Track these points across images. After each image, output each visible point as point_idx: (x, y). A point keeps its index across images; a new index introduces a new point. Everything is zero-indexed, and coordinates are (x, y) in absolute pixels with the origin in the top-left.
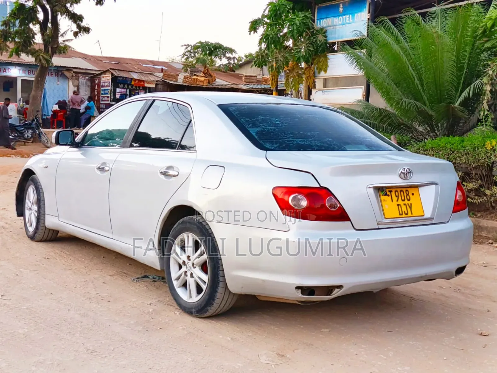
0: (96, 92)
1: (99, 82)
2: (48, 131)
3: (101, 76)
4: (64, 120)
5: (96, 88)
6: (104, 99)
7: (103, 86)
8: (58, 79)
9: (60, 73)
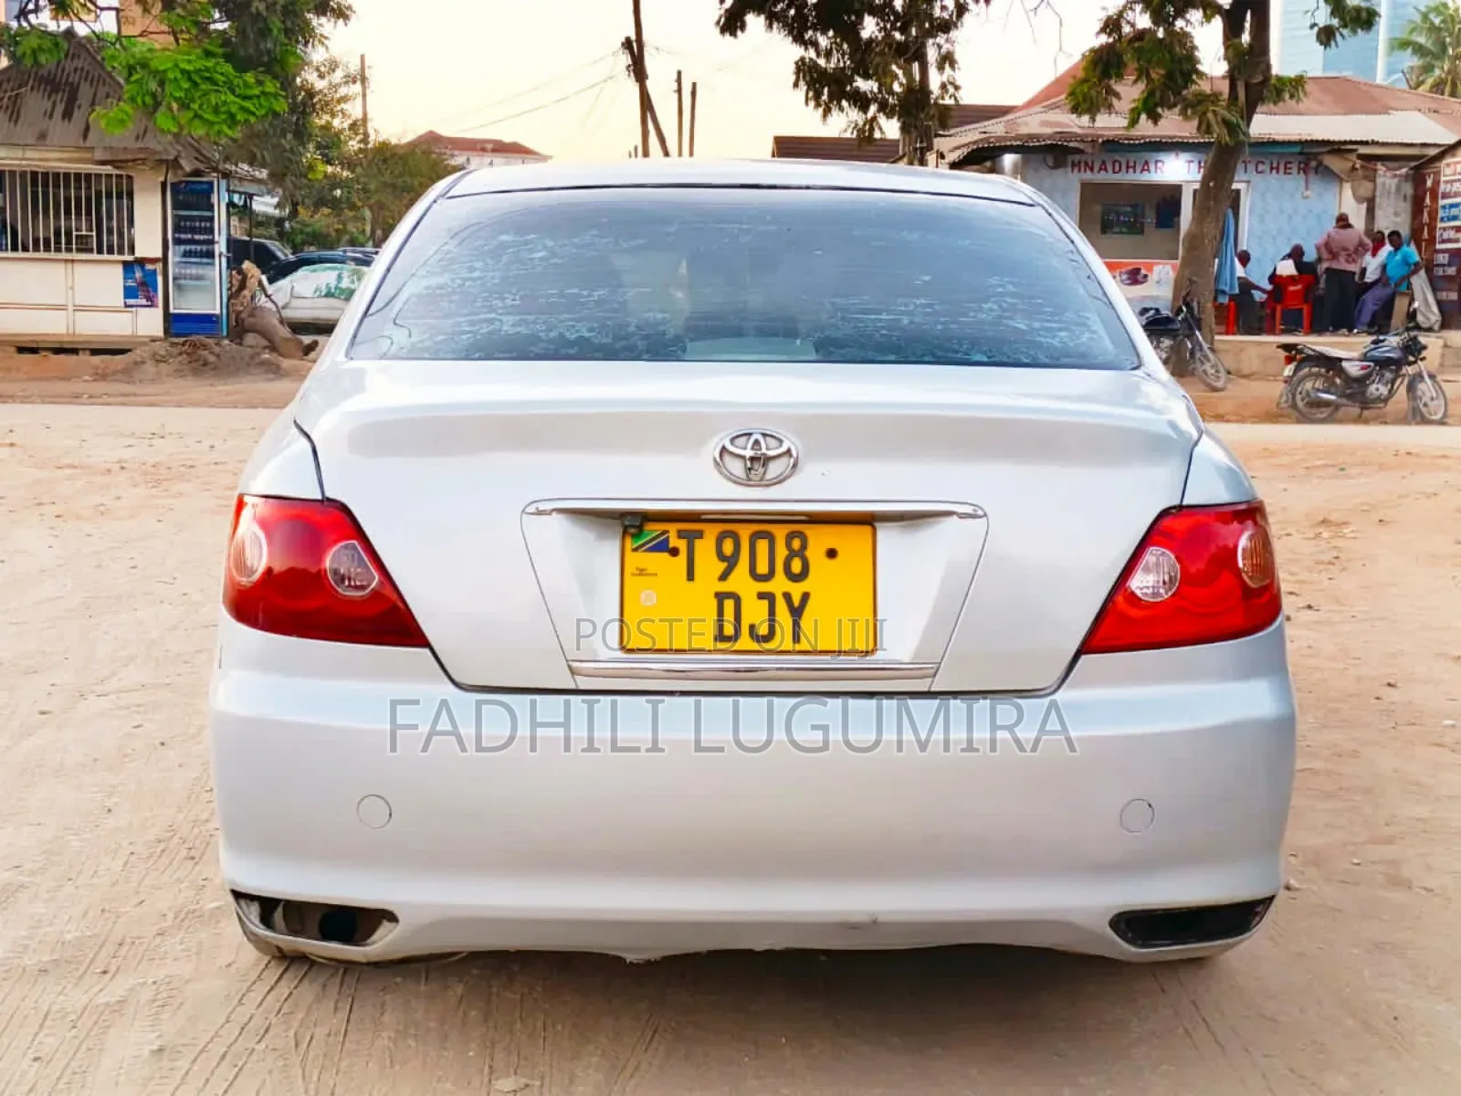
0: (1426, 215)
1: (1437, 183)
2: (1242, 342)
3: (1445, 162)
4: (1305, 308)
5: (1428, 201)
6: (1445, 236)
7: (1445, 196)
8: (1307, 183)
9: (1314, 164)
